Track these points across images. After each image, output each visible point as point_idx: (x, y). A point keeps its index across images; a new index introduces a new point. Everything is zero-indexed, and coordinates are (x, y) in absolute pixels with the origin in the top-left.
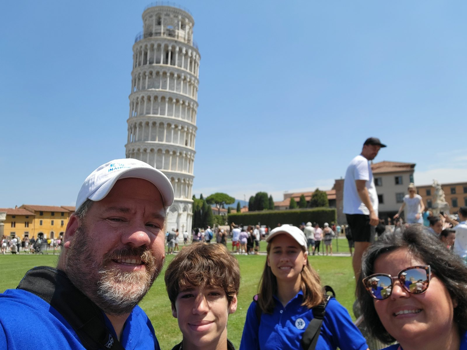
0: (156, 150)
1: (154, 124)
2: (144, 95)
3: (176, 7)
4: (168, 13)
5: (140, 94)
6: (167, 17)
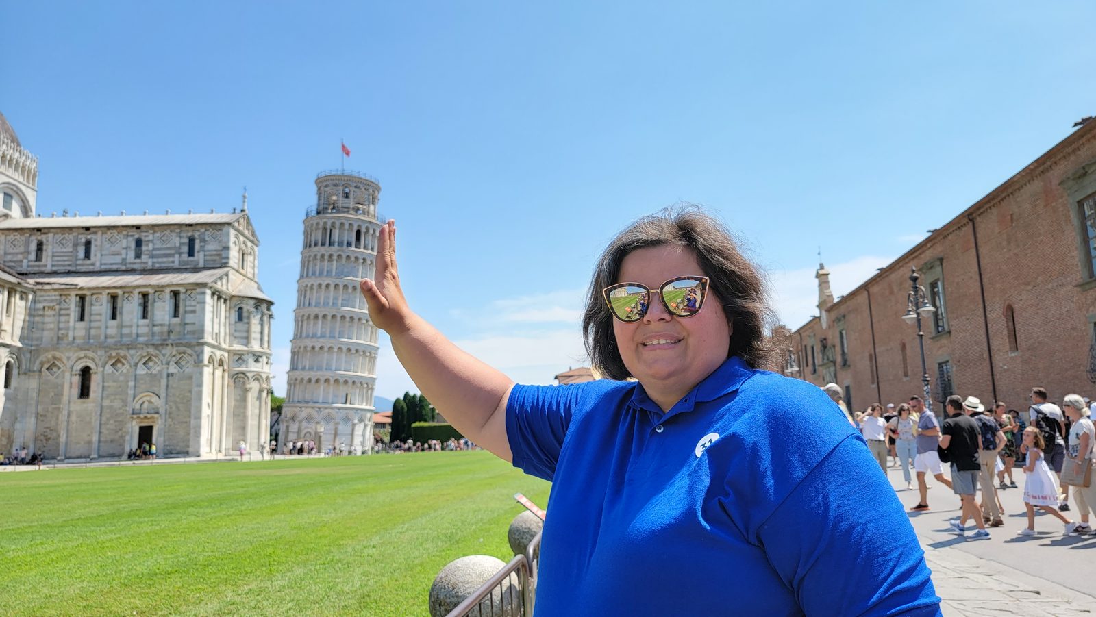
0: (344, 349)
1: (343, 317)
2: (330, 282)
3: (368, 178)
4: (359, 184)
5: (324, 281)
6: (357, 190)
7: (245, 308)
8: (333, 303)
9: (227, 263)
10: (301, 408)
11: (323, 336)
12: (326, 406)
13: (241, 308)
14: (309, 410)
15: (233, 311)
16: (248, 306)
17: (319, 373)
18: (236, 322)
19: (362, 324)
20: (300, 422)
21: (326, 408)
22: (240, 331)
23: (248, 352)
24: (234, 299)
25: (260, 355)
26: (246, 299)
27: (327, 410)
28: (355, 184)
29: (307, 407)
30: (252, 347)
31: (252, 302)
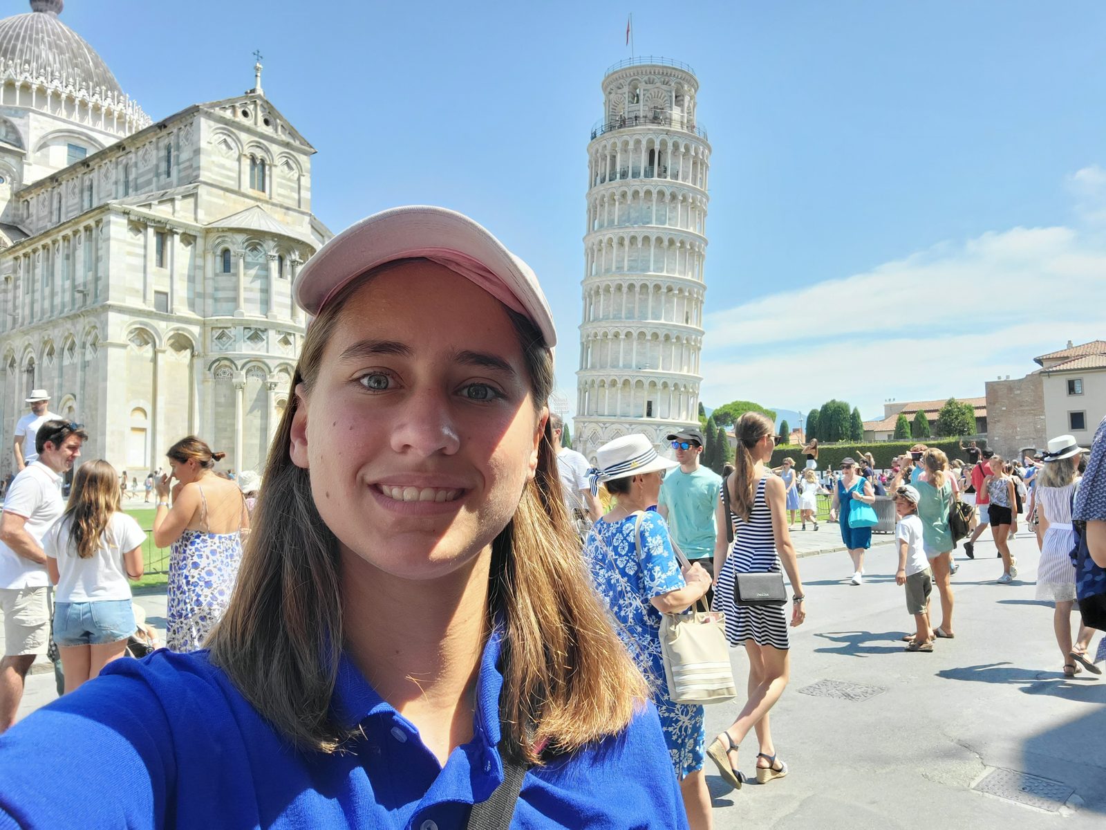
4: (652, 77)
7: (234, 249)
8: (618, 268)
9: (198, 176)
10: (584, 423)
11: (606, 318)
12: (613, 419)
13: (226, 252)
14: (594, 425)
15: (210, 257)
16: (237, 245)
17: (602, 372)
18: (216, 275)
19: (674, 295)
20: (586, 442)
21: (613, 423)
22: (224, 289)
23: (235, 324)
24: (213, 236)
25: (262, 328)
26: (229, 234)
27: (615, 426)
28: (646, 78)
29: (590, 422)
30: (242, 314)
31: (240, 238)
